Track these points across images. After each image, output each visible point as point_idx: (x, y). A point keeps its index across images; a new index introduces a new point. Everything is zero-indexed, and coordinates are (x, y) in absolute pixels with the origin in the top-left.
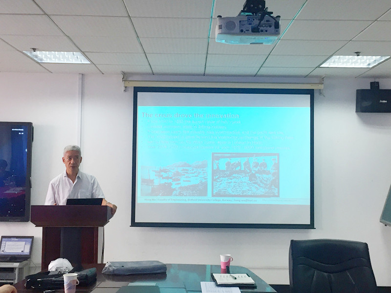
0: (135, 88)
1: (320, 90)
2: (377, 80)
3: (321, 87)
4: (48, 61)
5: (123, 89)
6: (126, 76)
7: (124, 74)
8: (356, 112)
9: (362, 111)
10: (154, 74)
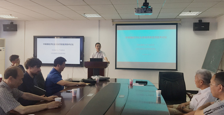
0: (116, 24)
1: (180, 23)
2: (201, 19)
3: (180, 22)
4: (89, 17)
5: (112, 24)
6: (113, 20)
7: (112, 20)
8: (193, 30)
9: (195, 30)
10: (122, 19)
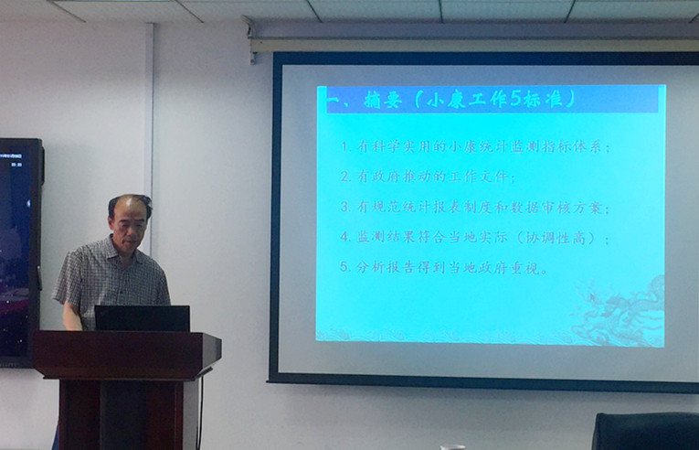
0: (276, 54)
5: (250, 57)
7: (251, 22)
10: (320, 21)
